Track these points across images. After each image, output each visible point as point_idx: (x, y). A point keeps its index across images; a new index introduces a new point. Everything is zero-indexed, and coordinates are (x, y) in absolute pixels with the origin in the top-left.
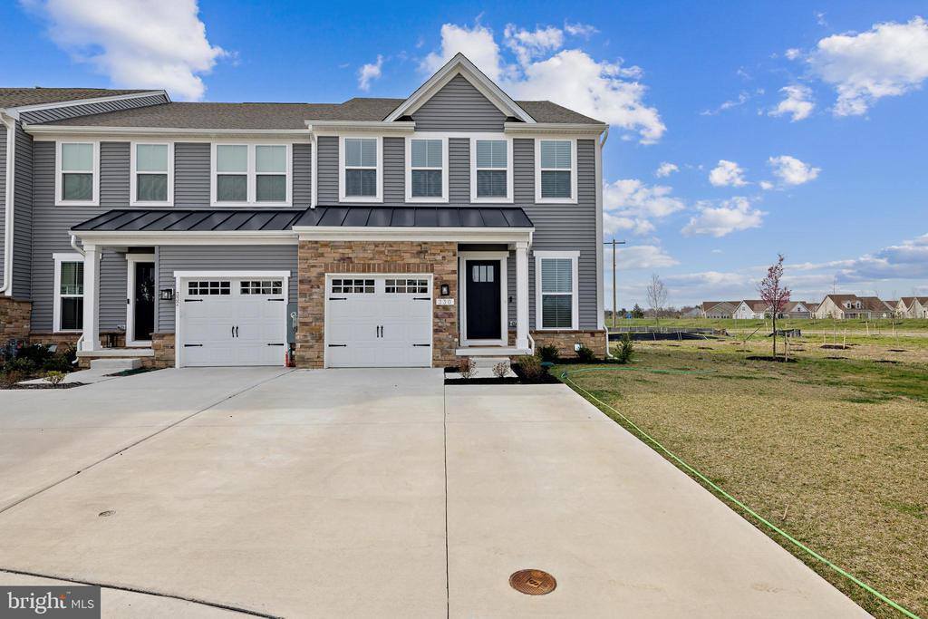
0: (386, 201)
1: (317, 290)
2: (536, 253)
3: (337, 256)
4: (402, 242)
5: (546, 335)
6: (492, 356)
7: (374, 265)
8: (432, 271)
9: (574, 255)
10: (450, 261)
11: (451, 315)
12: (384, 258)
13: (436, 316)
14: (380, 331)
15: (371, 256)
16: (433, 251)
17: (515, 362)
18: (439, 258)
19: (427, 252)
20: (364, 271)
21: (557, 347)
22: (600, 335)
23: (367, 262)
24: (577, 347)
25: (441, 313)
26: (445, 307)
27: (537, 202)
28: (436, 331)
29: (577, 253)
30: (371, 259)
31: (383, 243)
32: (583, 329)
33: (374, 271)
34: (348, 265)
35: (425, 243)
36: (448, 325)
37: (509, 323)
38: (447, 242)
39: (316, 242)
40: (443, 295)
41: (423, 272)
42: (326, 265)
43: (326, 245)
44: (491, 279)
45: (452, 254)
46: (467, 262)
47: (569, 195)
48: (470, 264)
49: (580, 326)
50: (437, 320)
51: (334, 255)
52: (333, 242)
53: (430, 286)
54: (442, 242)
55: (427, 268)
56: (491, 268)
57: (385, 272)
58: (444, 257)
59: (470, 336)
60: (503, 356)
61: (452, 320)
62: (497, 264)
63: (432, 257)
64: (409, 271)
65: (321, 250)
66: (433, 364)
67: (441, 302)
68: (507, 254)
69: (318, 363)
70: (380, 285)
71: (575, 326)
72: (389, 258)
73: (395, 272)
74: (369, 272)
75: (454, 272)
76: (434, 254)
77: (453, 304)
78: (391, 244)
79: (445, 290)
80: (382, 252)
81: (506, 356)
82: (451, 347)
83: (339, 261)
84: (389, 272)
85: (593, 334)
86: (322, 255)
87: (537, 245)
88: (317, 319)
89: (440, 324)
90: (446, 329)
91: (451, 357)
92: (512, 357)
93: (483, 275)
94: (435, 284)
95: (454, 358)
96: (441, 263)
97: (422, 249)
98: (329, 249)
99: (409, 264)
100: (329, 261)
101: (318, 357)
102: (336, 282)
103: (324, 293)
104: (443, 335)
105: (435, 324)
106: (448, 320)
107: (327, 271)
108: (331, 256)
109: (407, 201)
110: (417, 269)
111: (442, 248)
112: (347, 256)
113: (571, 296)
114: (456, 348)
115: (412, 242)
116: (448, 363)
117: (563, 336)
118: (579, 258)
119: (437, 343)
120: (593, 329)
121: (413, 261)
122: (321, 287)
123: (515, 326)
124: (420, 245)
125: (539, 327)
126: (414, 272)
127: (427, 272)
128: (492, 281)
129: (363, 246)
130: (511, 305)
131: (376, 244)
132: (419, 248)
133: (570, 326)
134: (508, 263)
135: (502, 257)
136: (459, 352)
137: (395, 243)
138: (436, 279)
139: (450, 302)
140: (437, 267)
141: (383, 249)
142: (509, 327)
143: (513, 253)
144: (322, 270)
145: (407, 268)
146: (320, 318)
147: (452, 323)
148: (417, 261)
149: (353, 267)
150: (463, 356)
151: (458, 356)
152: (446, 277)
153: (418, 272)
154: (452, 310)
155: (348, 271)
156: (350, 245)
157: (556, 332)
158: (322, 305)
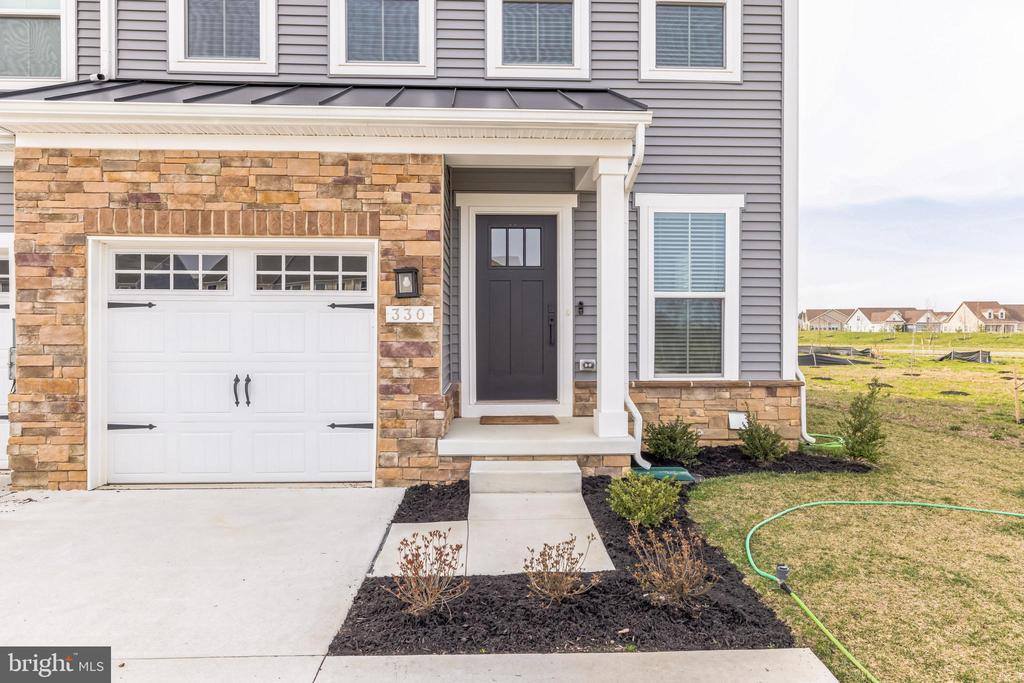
0: (284, 69)
1: (65, 281)
2: (641, 199)
3: (119, 190)
4: (295, 156)
5: (662, 393)
6: (533, 458)
7: (219, 214)
8: (376, 232)
9: (729, 205)
10: (423, 207)
11: (425, 349)
12: (244, 196)
13: (385, 351)
14: (242, 388)
15: (210, 190)
16: (377, 180)
17: (591, 472)
18: (393, 197)
19: (360, 180)
20: (191, 230)
21: (688, 420)
22: (788, 392)
23: (199, 205)
24: (738, 421)
25: (399, 344)
26: (410, 329)
27: (645, 75)
28: (385, 391)
29: (738, 201)
30: (214, 198)
31: (243, 157)
32: (750, 378)
33: (220, 231)
34: (149, 215)
35: (357, 158)
36: (419, 374)
37: (576, 364)
38: (415, 156)
39: (62, 153)
40: (401, 297)
41: (351, 234)
42: (90, 214)
43: (88, 159)
44: (534, 260)
45: (427, 187)
46: (479, 217)
47: (720, 62)
48: (486, 223)
49: (742, 372)
50: (388, 363)
51: (107, 187)
52: (109, 152)
53: (373, 273)
54: (402, 157)
55: (362, 224)
56: (534, 235)
57: (248, 233)
58: (406, 196)
59: (485, 393)
60: (561, 457)
61: (428, 362)
62: (547, 224)
63: (377, 195)
64: (313, 233)
65: (74, 174)
66: (378, 477)
67: (398, 314)
68: (572, 201)
69: (71, 474)
70: (242, 271)
71: (731, 372)
72: (260, 197)
73: (276, 234)
74: (206, 232)
75: (432, 235)
76: (382, 188)
77: (430, 319)
78: (263, 160)
79: (406, 283)
80: (242, 182)
81: (571, 457)
82: (424, 433)
83: (124, 202)
84: (262, 232)
85: (771, 390)
86: (77, 186)
87: (645, 180)
88: (65, 360)
89: (396, 373)
90: (414, 387)
91: (424, 460)
92: (583, 460)
93: (517, 249)
94: (383, 267)
95: (432, 462)
96: (401, 213)
97: (348, 175)
98: (97, 172)
99: (313, 213)
100: (98, 202)
101: (71, 460)
102: (124, 261)
103: (84, 288)
104: (403, 402)
105: (383, 373)
106: (418, 362)
107: (90, 227)
108: (102, 190)
109: (334, 70)
110: (336, 225)
111: (400, 170)
112: (145, 190)
113: (720, 301)
114: (439, 436)
115: (321, 156)
116: (417, 473)
117: (701, 395)
118: (743, 211)
119: (390, 425)
120: (773, 378)
121: (323, 204)
122: (77, 272)
123: (591, 370)
124: (343, 161)
125: (647, 373)
126: (328, 235)
127: (362, 233)
128: (537, 263)
129: (189, 162)
130: (582, 320)
131: (225, 160)
132: (340, 172)
133: (719, 369)
134: (575, 221)
135: (562, 207)
136: (449, 446)
137: (277, 156)
138: (385, 253)
139: (423, 314)
140: (389, 223)
141: (243, 172)
142: (576, 372)
143: (588, 198)
144: (78, 227)
145: (308, 223)
146: (75, 356)
147: (429, 371)
148: (334, 204)
149: (164, 220)
150: (456, 458)
151: (443, 459)
152: (412, 250)
153: (339, 234)
154: (429, 337)
155: (149, 230)
156: (153, 161)
157: (685, 386)
158: (80, 320)
